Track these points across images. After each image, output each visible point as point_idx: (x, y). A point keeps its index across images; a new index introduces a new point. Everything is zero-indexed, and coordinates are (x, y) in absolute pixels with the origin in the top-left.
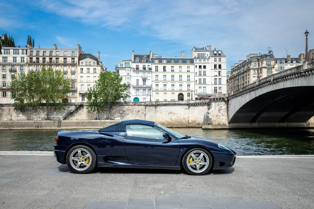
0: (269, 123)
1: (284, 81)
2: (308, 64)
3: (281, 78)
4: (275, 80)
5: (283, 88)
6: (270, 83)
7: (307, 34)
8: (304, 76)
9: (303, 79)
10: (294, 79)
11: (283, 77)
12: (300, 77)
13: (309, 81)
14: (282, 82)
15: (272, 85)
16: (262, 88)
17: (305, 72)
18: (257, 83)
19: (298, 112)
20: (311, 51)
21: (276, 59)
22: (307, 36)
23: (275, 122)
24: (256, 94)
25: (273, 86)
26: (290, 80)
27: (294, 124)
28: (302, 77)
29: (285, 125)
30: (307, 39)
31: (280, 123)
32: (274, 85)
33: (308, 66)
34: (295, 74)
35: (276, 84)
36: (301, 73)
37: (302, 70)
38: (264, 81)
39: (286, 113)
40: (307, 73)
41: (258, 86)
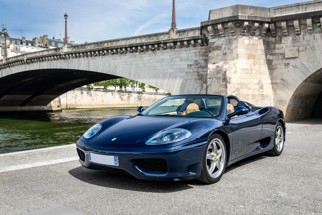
0: (10, 107)
1: (40, 62)
2: (68, 47)
3: (36, 59)
4: (29, 60)
5: (38, 68)
6: (22, 62)
7: (66, 17)
8: (64, 58)
9: (62, 61)
10: (52, 61)
11: (39, 58)
12: (59, 59)
13: (68, 64)
14: (38, 62)
15: (24, 65)
16: (11, 68)
17: (65, 55)
18: (4, 62)
19: (41, 96)
20: (45, 37)
21: (11, 38)
22: (66, 19)
23: (16, 105)
24: (2, 74)
25: (26, 67)
26: (47, 62)
27: (36, 108)
28: (61, 59)
29: (26, 108)
30: (66, 22)
31: (22, 107)
32: (27, 65)
33: (68, 49)
34: (54, 56)
35: (30, 64)
36: (60, 55)
37: (62, 53)
38: (14, 59)
39: (29, 96)
40: (67, 56)
41: (6, 64)
